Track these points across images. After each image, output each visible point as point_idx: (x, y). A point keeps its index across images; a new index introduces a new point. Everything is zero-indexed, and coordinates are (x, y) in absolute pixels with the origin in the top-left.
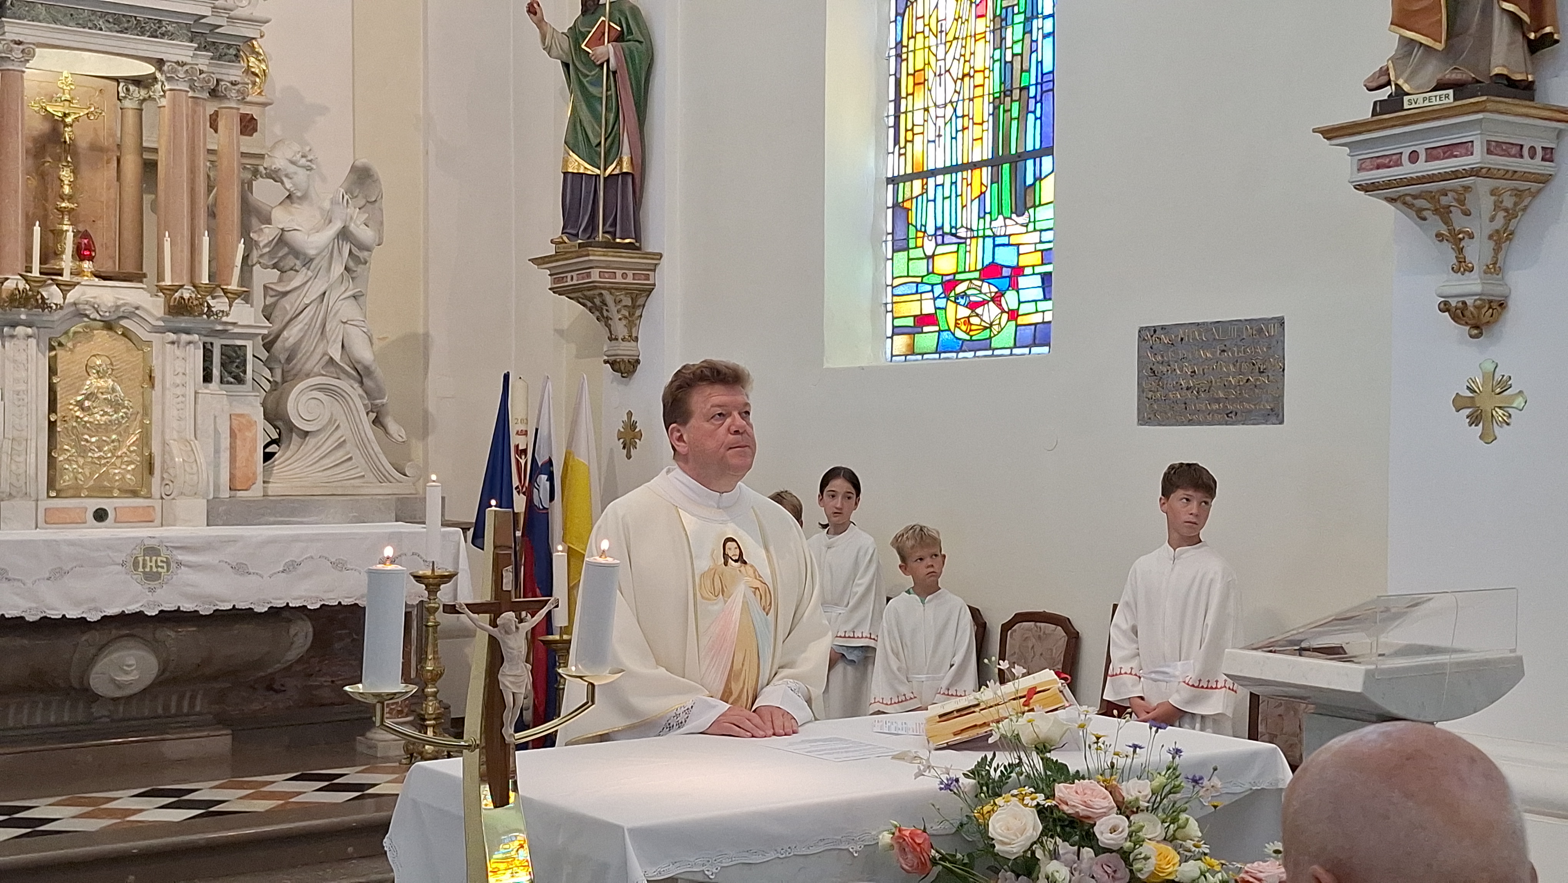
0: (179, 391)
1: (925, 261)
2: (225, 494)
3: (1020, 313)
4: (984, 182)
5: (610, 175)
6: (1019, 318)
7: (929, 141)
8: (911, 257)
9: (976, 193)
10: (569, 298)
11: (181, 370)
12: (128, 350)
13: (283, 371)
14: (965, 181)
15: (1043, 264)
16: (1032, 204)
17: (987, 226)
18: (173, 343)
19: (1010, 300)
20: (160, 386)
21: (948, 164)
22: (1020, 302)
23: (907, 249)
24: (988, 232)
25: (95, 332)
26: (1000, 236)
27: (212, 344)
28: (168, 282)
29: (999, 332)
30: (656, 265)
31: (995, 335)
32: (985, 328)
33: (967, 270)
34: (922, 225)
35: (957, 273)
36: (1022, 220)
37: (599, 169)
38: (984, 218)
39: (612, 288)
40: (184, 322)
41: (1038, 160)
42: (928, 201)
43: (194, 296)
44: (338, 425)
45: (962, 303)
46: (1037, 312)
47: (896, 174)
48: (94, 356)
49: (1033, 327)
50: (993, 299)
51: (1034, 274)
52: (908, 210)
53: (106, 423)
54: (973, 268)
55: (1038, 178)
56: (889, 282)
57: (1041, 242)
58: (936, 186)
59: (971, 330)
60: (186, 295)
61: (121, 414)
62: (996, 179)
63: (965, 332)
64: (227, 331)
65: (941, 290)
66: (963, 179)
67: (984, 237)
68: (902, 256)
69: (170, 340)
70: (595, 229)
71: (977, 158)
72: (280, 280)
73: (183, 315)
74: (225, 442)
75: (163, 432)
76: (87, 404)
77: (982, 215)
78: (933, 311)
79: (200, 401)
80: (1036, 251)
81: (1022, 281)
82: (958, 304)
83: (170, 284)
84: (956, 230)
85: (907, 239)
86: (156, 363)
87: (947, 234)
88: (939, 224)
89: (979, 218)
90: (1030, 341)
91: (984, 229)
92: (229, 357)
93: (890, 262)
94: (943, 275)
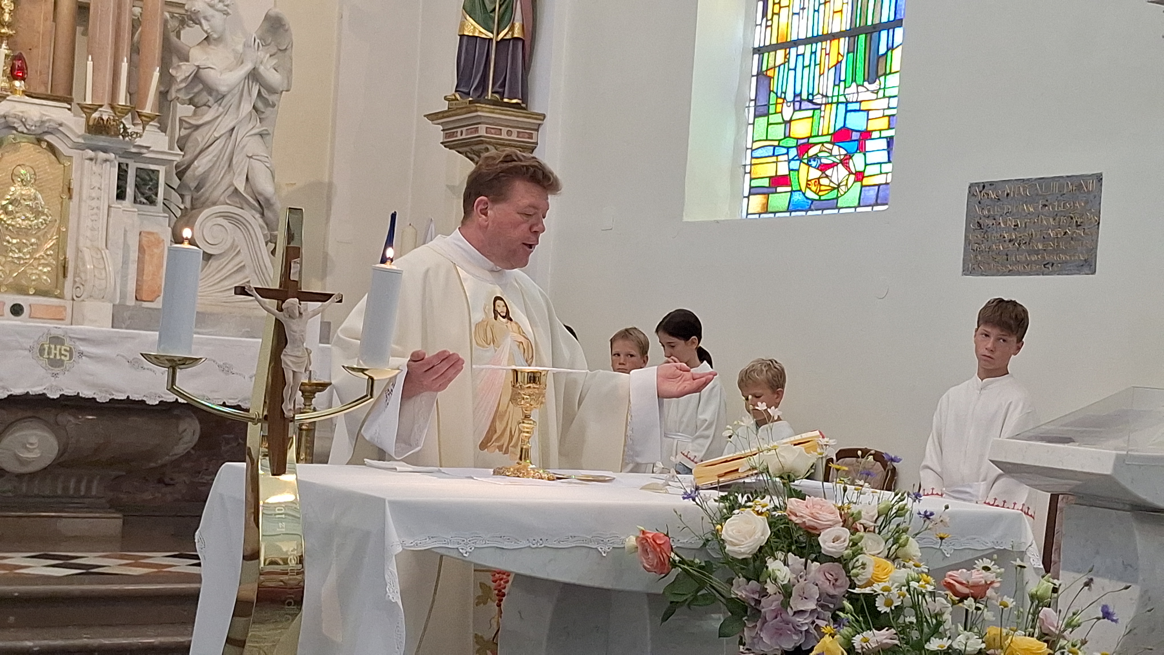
0: (94, 204)
1: (783, 125)
2: (131, 302)
3: (866, 175)
4: (842, 53)
5: (502, 39)
6: (865, 179)
7: (794, 14)
8: (770, 122)
9: (833, 62)
10: (459, 152)
11: (98, 186)
12: (51, 163)
13: (192, 197)
14: (824, 51)
15: (889, 128)
16: (883, 71)
17: (841, 92)
18: (91, 159)
19: (858, 162)
20: (78, 197)
21: (810, 35)
22: (866, 165)
23: (767, 114)
24: (842, 99)
25: (22, 144)
26: (853, 102)
27: (127, 165)
28: (89, 101)
29: (845, 193)
30: (539, 125)
31: (842, 195)
32: (834, 188)
33: (820, 134)
34: (782, 92)
35: (811, 136)
36: (874, 87)
37: (492, 33)
38: (839, 85)
39: (497, 144)
40: (102, 140)
41: (891, 31)
42: (789, 69)
43: (112, 118)
44: (239, 251)
45: (814, 165)
46: (881, 173)
47: (762, 45)
48: (19, 165)
49: (877, 188)
50: (842, 162)
51: (880, 138)
52: (770, 78)
53: (26, 228)
54: (825, 133)
55: (891, 48)
56: (749, 146)
57: (889, 108)
58: (797, 55)
59: (820, 191)
60: (105, 117)
61: (40, 220)
62: (852, 49)
63: (815, 193)
64: (141, 154)
65: (796, 153)
66: (822, 49)
67: (838, 103)
68: (762, 121)
69: (88, 157)
70: (485, 89)
71: (836, 29)
72: (195, 113)
73: (101, 133)
74: (134, 255)
75: (77, 240)
76: (10, 208)
77: (837, 83)
78: (786, 172)
79: (112, 214)
80: (884, 116)
81: (869, 145)
82: (810, 166)
83: (90, 103)
84: (813, 96)
85: (768, 105)
86: (75, 176)
87: (804, 100)
88: (798, 91)
89: (835, 85)
90: (873, 201)
91: (838, 96)
92: (143, 179)
93: (751, 127)
94: (798, 139)
